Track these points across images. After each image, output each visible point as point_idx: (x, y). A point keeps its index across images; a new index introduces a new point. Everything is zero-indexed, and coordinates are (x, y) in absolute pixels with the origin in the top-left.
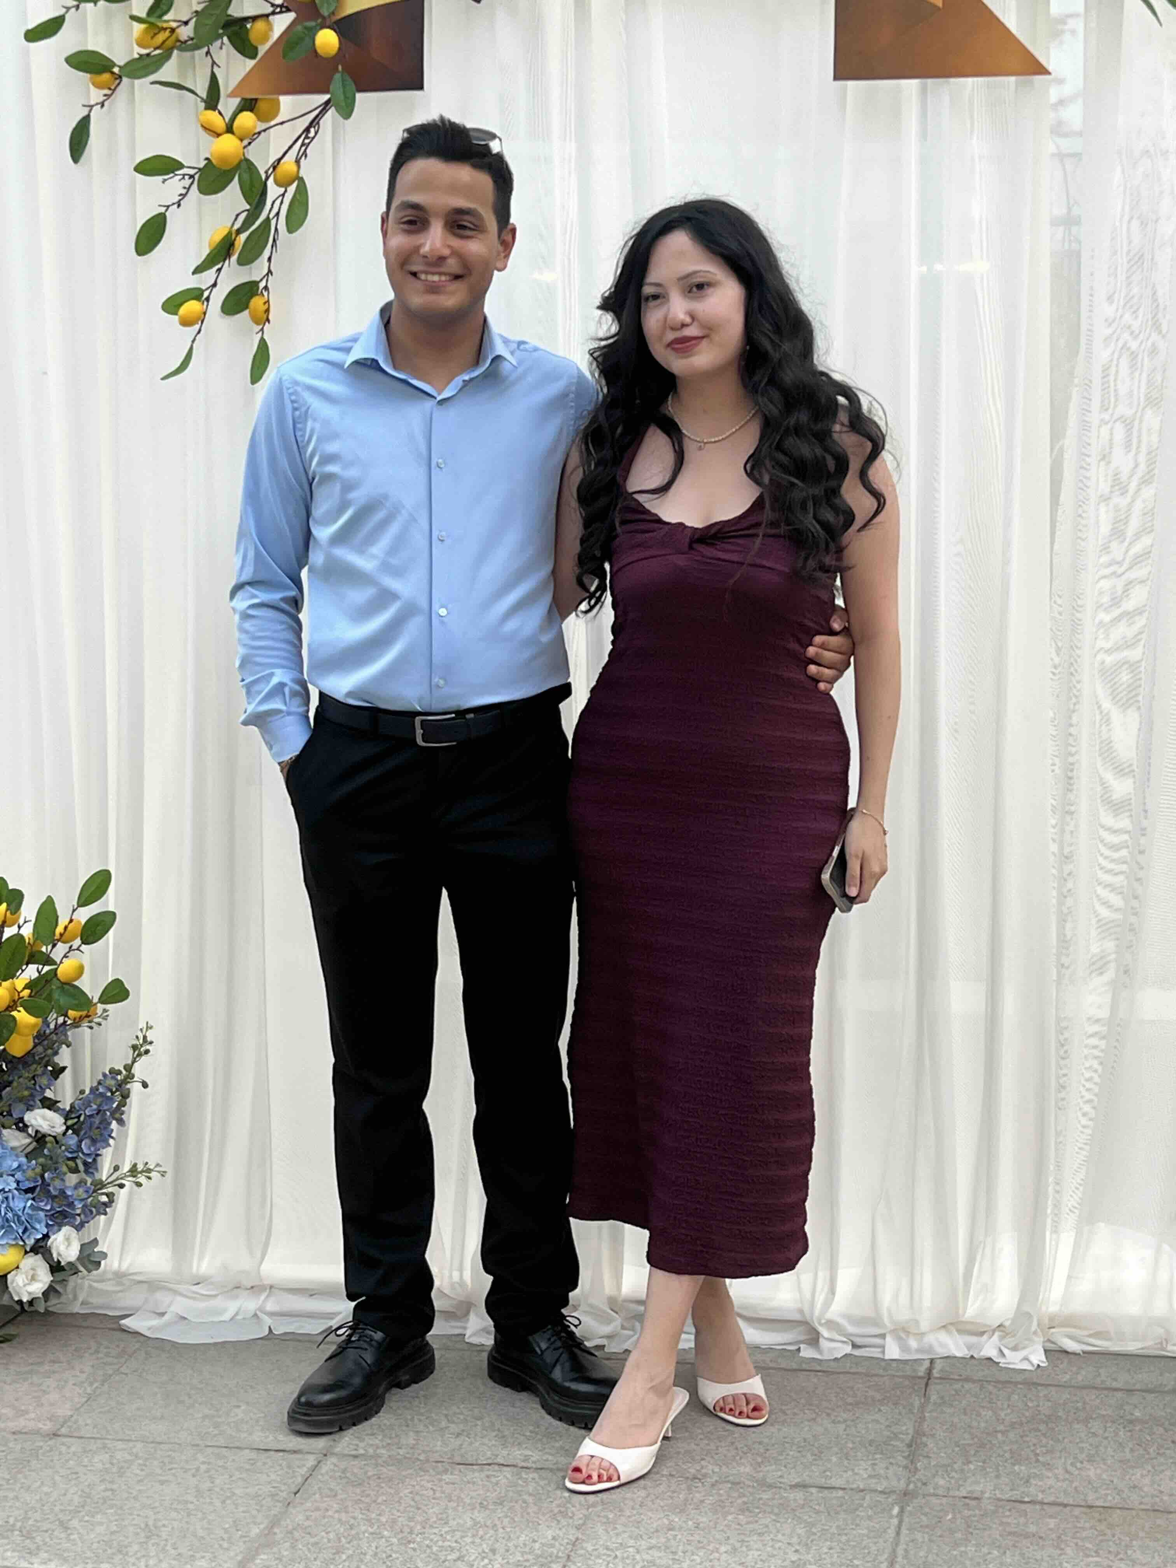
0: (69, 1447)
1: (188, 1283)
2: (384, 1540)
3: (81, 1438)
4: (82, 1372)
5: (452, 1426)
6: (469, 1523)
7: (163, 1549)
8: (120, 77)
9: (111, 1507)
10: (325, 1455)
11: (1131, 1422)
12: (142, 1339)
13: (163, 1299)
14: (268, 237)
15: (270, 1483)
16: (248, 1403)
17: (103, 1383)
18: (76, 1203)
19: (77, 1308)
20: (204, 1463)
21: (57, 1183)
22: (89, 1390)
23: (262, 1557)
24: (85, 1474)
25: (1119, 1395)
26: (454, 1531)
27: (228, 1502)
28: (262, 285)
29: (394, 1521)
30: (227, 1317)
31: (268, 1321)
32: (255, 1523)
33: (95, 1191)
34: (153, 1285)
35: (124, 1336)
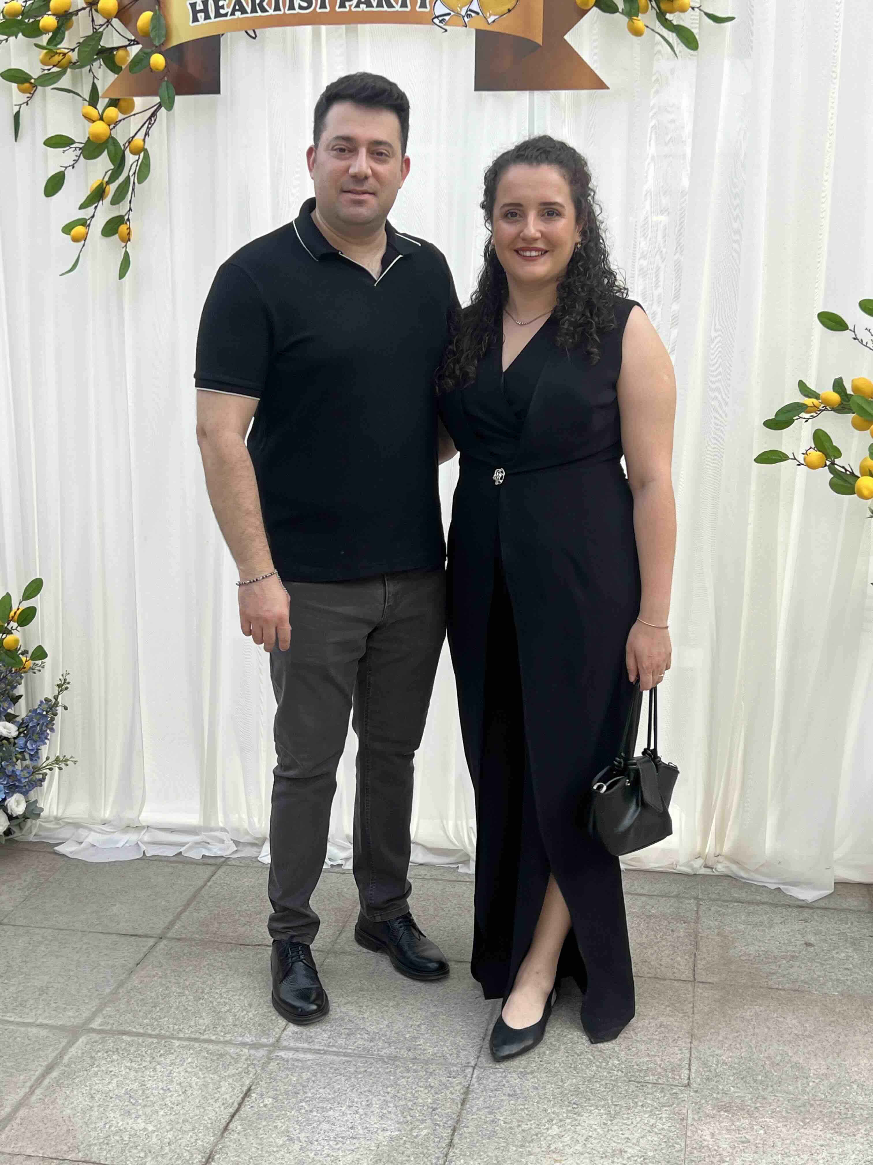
0: (6, 932)
1: (98, 824)
2: (185, 997)
3: (14, 925)
4: (25, 881)
5: (242, 919)
6: (240, 985)
7: (48, 1004)
8: (36, 86)
9: (22, 973)
10: (161, 938)
11: (649, 917)
12: (66, 859)
13: (83, 832)
14: (129, 188)
15: (124, 957)
16: (121, 903)
17: (37, 887)
18: (22, 779)
19: (31, 838)
20: (86, 943)
21: (10, 768)
22: (27, 894)
23: (108, 1009)
24: (12, 951)
25: (644, 898)
26: (228, 991)
27: (95, 970)
28: (126, 218)
29: (193, 984)
30: (120, 845)
31: (143, 847)
32: (108, 985)
33: (33, 772)
34: (77, 825)
35: (57, 857)
